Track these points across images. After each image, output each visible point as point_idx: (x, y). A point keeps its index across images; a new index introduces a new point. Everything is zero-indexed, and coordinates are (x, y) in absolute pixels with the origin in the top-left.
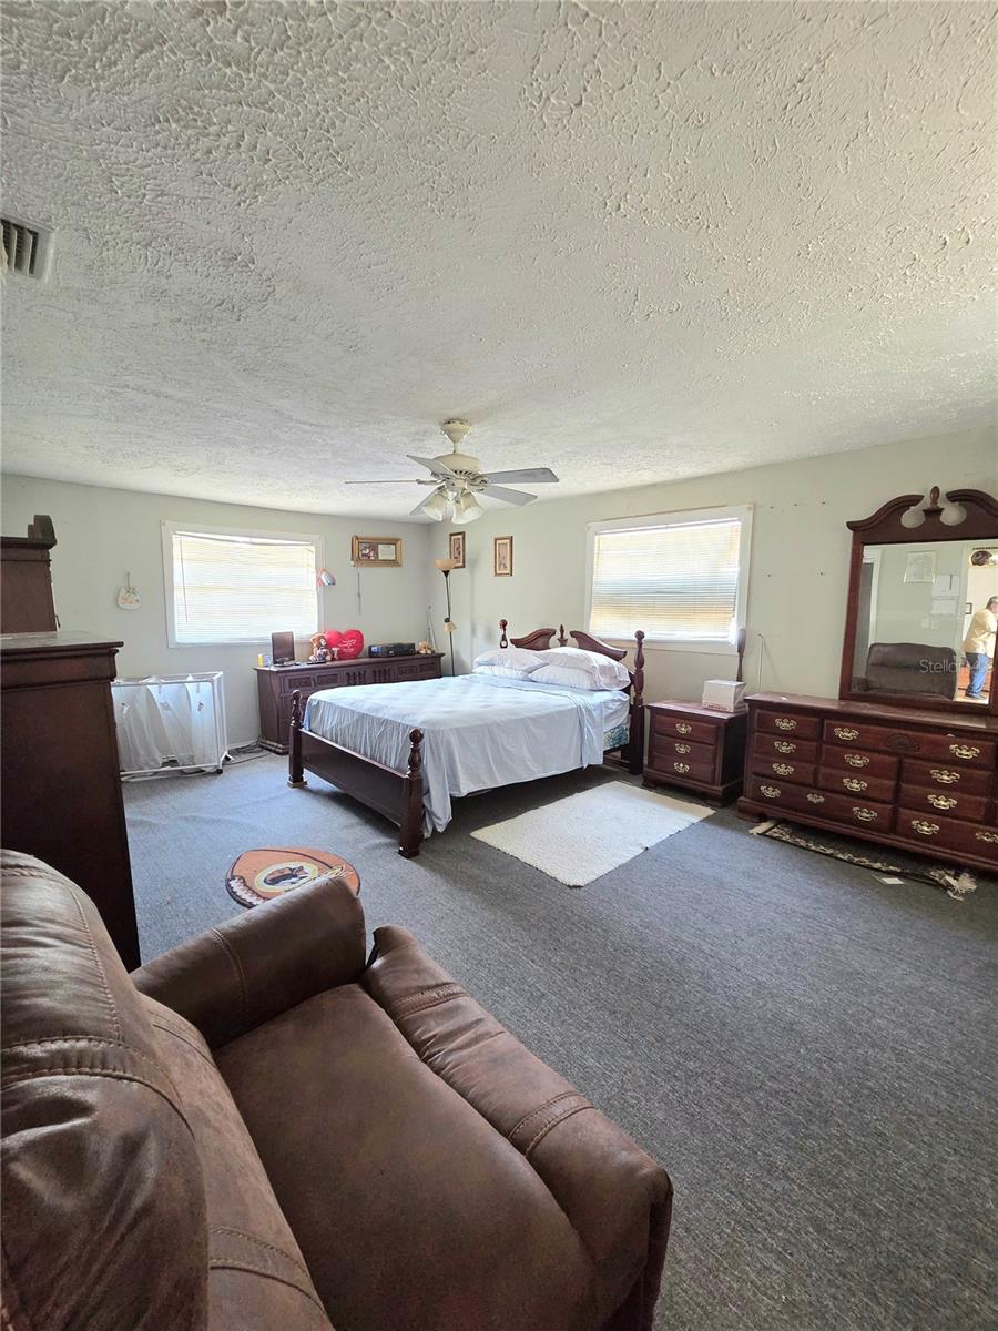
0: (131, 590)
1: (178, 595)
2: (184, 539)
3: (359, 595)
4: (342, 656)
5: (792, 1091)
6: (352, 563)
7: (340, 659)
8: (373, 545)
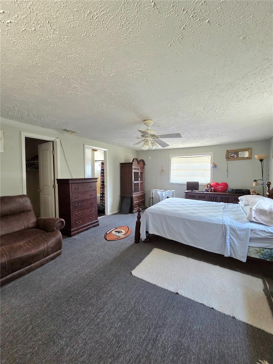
0: (163, 171)
1: (172, 171)
2: (174, 158)
3: (227, 171)
4: (215, 191)
5: (26, 334)
6: (226, 160)
7: (214, 192)
8: (236, 152)
